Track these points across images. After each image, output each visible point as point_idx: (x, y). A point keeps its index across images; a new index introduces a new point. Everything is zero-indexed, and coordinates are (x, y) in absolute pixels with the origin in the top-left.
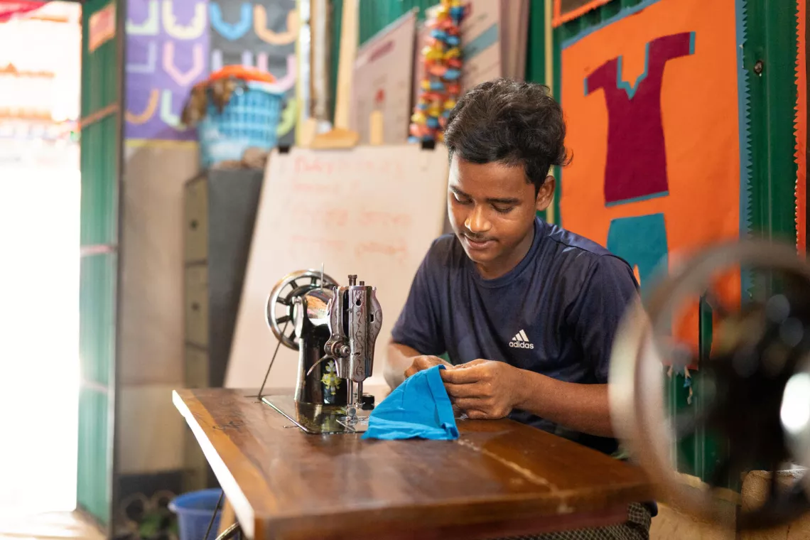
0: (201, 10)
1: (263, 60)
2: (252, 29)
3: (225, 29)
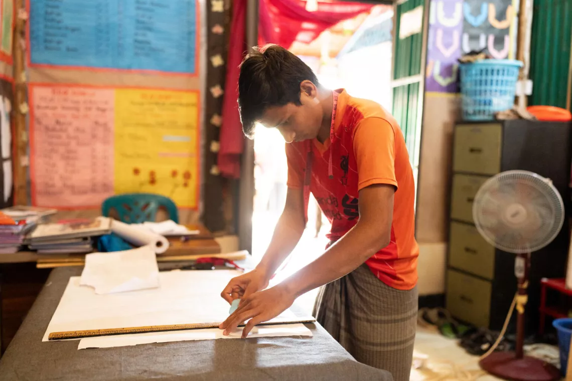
0: (459, 7)
1: (491, 39)
2: (487, 19)
3: (471, 20)
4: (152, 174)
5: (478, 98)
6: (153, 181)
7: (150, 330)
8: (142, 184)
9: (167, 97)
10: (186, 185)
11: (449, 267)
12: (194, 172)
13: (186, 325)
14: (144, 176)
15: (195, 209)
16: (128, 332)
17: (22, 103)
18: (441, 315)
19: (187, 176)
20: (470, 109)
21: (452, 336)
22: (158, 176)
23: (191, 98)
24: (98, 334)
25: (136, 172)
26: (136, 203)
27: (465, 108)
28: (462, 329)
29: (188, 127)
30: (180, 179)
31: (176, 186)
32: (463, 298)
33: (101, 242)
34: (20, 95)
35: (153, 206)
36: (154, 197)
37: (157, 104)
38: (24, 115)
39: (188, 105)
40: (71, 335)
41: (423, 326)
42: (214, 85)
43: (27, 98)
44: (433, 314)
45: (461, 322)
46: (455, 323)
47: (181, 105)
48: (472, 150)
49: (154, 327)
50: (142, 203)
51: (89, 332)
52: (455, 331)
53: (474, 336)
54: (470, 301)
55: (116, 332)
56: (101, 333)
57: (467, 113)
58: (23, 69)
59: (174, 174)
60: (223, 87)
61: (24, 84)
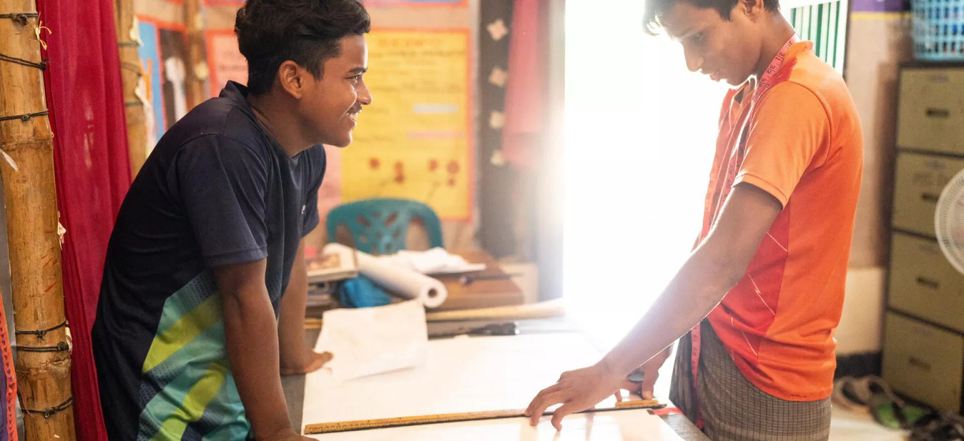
4: (399, 166)
5: (942, 22)
6: (400, 179)
7: (436, 420)
8: (383, 184)
9: (419, 43)
10: (451, 182)
11: (887, 308)
12: (464, 161)
13: (484, 412)
14: (386, 171)
15: (466, 220)
16: (407, 423)
17: (198, 62)
18: (874, 388)
19: (453, 167)
20: (928, 41)
21: (895, 424)
22: (407, 171)
23: (457, 42)
24: (368, 426)
25: (374, 164)
26: (376, 215)
27: (918, 39)
28: (913, 413)
29: (453, 88)
30: (442, 173)
31: (436, 184)
32: (913, 361)
33: (346, 291)
34: (195, 51)
35: (403, 218)
36: (404, 203)
37: (403, 54)
38: (201, 82)
39: (450, 54)
40: (333, 428)
41: (844, 407)
42: (493, 21)
43: (205, 56)
44: (861, 386)
45: (910, 401)
46: (900, 403)
47: (441, 54)
48: (930, 113)
49: (441, 417)
50: (385, 214)
51: (356, 423)
52: (899, 416)
53: (933, 426)
54: (926, 367)
55: (392, 424)
56: (371, 425)
57: (922, 48)
58: (198, 9)
59: (433, 165)
60: (508, 23)
61: (201, 32)
